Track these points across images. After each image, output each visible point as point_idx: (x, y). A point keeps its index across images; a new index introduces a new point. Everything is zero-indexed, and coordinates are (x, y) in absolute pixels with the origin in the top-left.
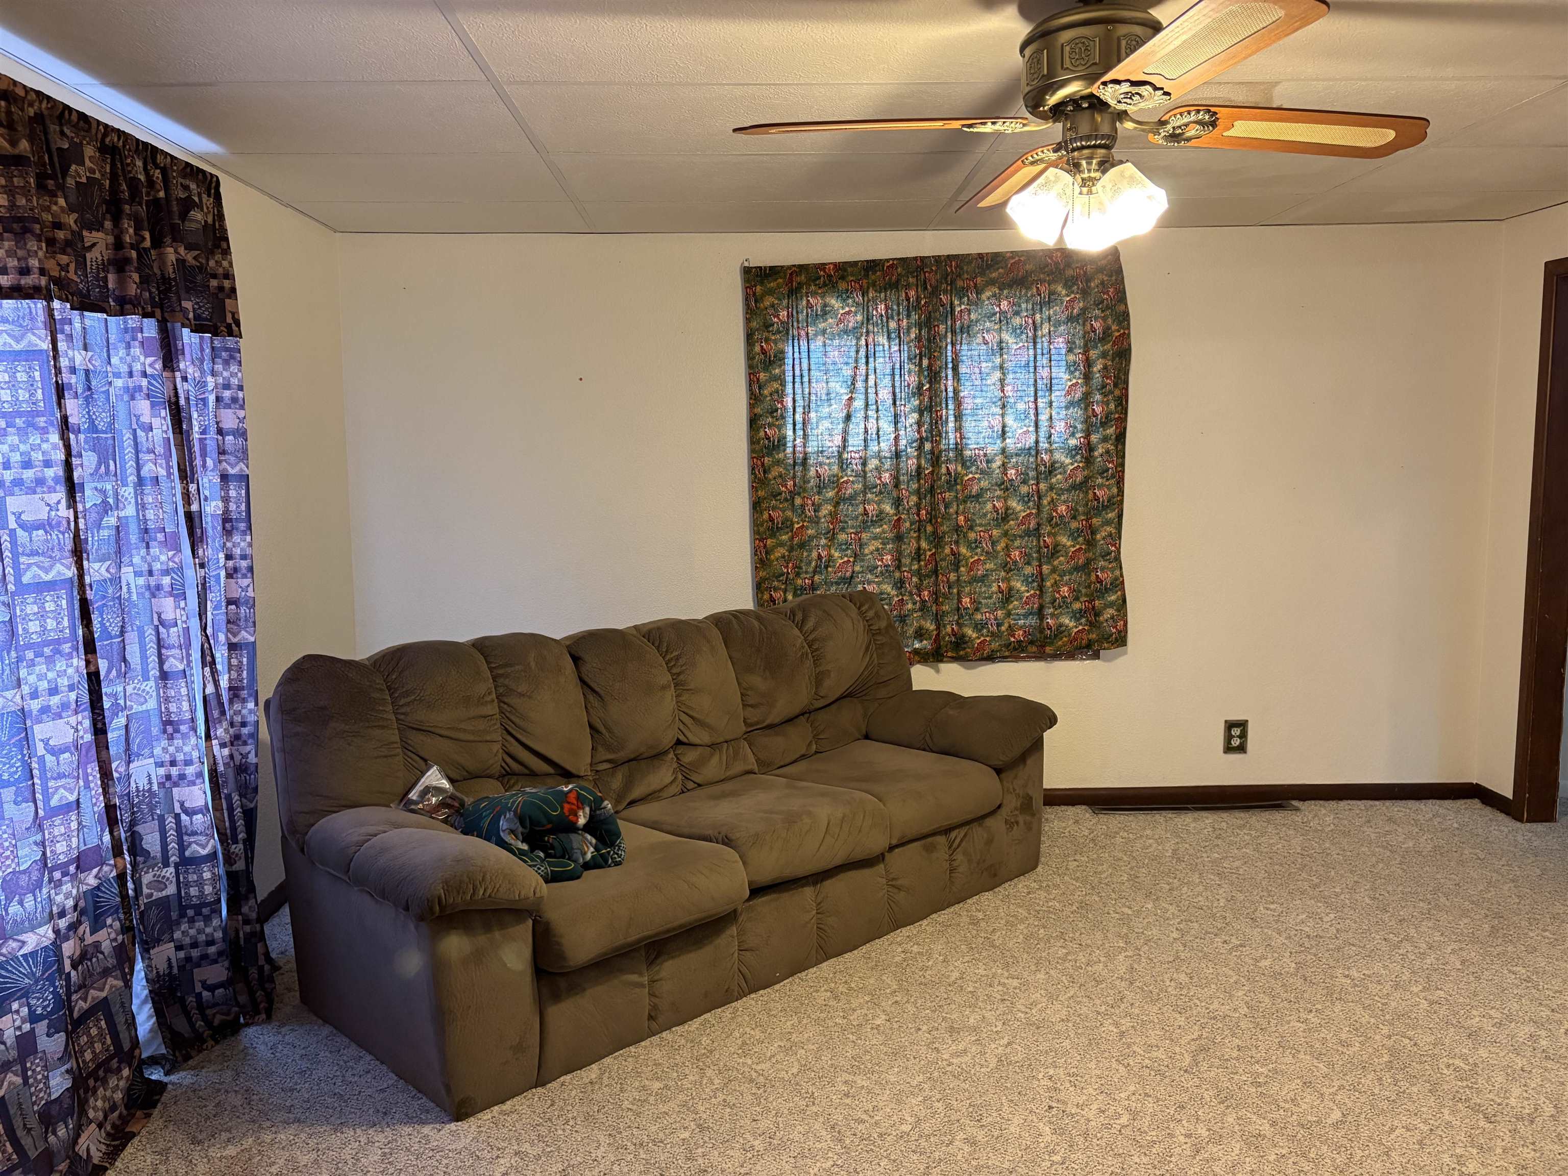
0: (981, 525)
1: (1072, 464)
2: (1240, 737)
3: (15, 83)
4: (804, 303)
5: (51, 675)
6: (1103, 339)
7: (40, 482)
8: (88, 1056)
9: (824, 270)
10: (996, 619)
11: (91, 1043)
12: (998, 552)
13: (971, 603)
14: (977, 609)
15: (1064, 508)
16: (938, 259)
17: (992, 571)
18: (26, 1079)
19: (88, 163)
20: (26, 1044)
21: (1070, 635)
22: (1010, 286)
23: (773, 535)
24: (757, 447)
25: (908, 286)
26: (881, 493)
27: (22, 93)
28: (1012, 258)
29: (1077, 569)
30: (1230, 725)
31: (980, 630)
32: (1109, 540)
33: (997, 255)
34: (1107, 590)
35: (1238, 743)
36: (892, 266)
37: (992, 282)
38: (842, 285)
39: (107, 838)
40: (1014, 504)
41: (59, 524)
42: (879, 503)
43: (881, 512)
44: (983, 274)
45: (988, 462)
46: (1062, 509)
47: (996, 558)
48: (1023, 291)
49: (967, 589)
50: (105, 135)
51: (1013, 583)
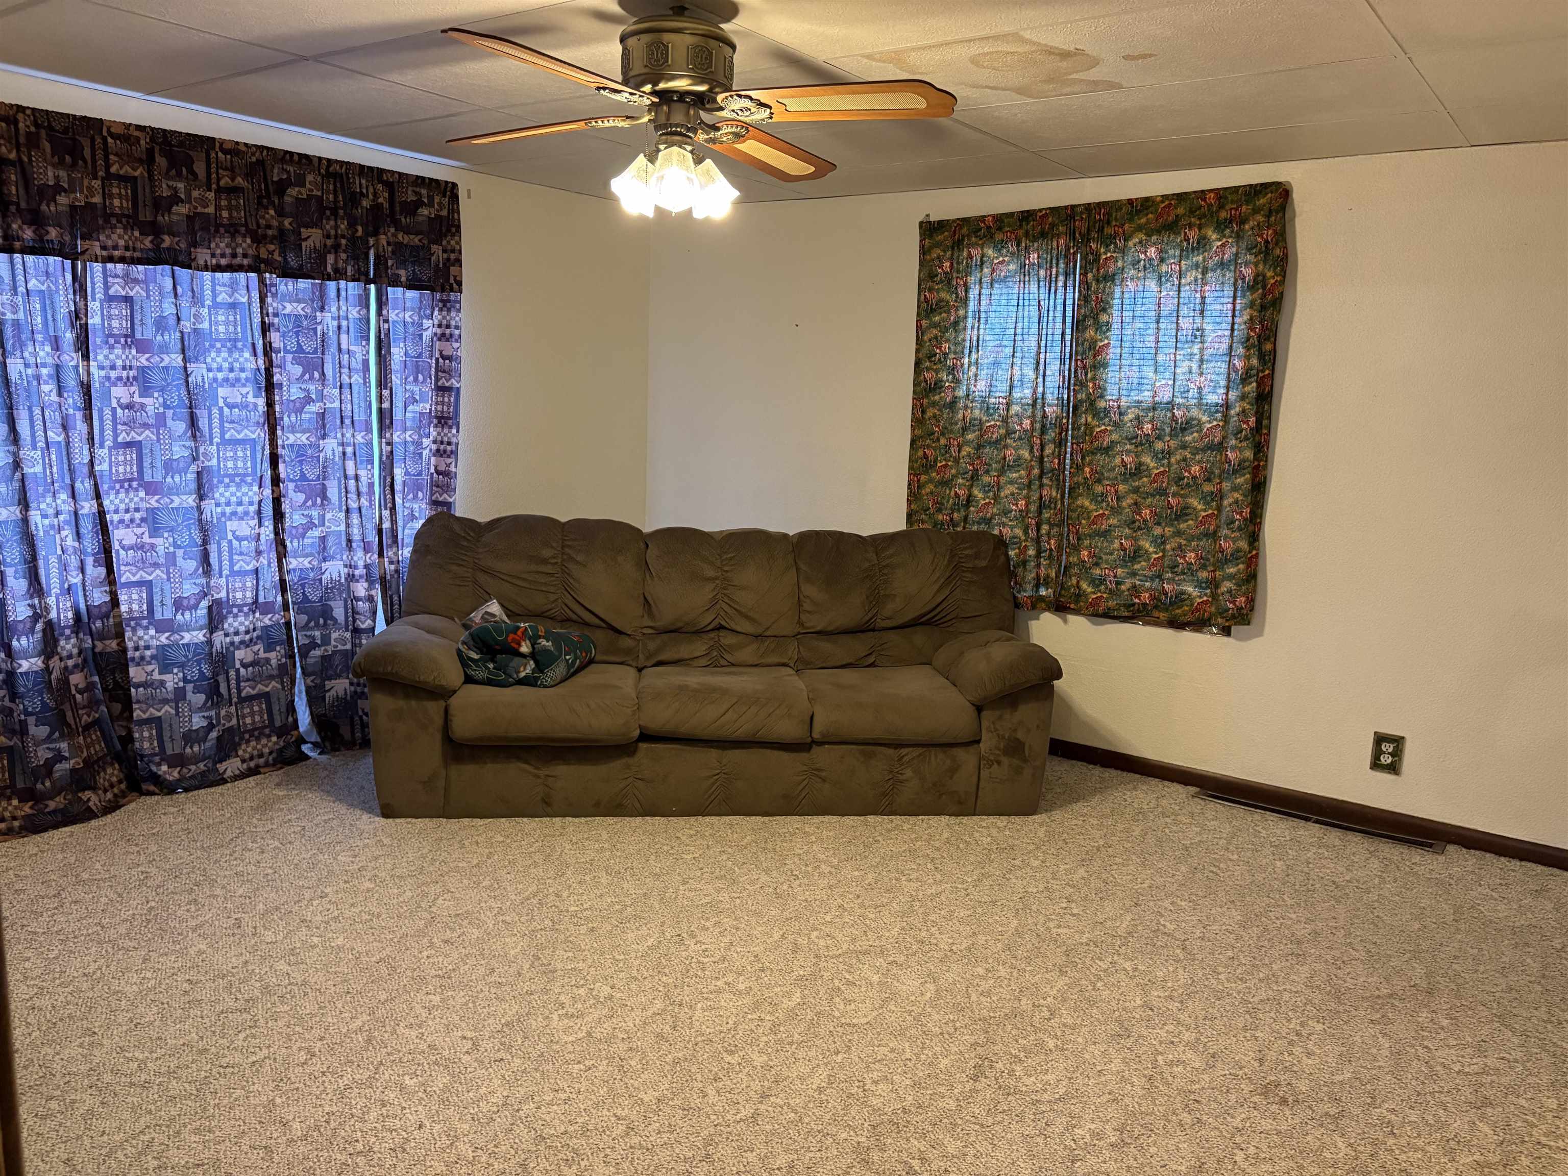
0: (1108, 479)
1: (1210, 422)
2: (1393, 755)
3: (237, 143)
4: (965, 254)
5: (239, 494)
6: (1253, 286)
7: (238, 380)
8: (248, 720)
9: (984, 221)
10: (1115, 576)
11: (252, 714)
12: (1124, 508)
13: (1089, 556)
14: (1097, 564)
15: (1197, 468)
16: (1088, 207)
17: (1115, 527)
18: (177, 713)
19: (308, 185)
20: (180, 694)
21: (1192, 605)
22: (1159, 232)
23: (926, 472)
24: (918, 389)
25: (1058, 236)
26: (1020, 439)
27: (244, 149)
28: (1162, 202)
29: (1206, 535)
30: (1380, 739)
31: (1098, 586)
32: (1235, 507)
33: (1147, 199)
34: (1227, 562)
35: (1389, 761)
36: (1045, 215)
37: (1139, 229)
38: (999, 236)
39: (279, 598)
40: (1147, 459)
41: (247, 406)
42: (1016, 449)
43: (1019, 458)
44: (1131, 220)
45: (1121, 414)
46: (1195, 469)
47: (1121, 514)
48: (1172, 237)
49: (1087, 542)
50: (329, 166)
51: (1142, 543)
